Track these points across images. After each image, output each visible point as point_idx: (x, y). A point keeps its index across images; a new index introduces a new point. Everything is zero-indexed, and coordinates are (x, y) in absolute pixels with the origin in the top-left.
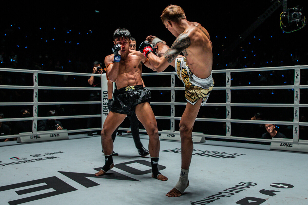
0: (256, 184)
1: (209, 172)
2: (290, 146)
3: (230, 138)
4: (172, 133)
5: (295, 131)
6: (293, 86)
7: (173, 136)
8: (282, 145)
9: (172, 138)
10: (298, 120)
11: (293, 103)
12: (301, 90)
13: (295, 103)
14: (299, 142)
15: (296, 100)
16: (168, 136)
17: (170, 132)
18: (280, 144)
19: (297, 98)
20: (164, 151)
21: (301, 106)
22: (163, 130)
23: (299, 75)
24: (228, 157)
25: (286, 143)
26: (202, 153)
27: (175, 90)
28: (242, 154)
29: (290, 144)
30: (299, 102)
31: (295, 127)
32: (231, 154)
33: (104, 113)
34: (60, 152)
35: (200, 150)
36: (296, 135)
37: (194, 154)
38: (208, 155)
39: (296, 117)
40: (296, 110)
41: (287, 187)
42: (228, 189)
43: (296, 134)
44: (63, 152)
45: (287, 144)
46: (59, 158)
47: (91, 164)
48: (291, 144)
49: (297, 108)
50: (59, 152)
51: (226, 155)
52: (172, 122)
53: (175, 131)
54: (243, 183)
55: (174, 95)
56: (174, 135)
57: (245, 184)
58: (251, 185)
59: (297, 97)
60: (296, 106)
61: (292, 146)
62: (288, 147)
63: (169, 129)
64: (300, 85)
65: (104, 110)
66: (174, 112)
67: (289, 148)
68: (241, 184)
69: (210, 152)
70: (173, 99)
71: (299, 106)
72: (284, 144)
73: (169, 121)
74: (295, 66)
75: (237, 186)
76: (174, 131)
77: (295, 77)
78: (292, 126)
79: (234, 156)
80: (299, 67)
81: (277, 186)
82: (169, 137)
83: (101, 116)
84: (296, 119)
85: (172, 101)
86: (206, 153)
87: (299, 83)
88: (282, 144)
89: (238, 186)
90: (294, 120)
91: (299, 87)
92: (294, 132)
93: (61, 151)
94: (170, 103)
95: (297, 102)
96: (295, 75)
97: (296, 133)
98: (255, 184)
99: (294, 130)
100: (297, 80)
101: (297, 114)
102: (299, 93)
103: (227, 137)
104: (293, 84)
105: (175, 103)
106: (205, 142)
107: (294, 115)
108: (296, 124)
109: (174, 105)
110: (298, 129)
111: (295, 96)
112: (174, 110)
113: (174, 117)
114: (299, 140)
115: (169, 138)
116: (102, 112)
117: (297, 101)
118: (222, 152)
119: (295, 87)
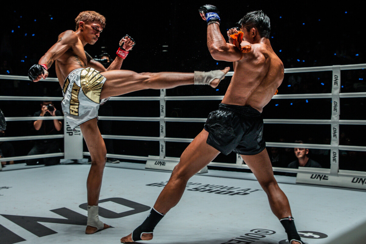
0: (274, 232)
1: (210, 214)
2: (325, 178)
3: (242, 167)
4: (162, 160)
5: (334, 157)
6: (330, 94)
7: (163, 164)
8: (313, 177)
9: (162, 167)
10: (337, 142)
11: (329, 118)
12: (342, 100)
13: (333, 118)
14: (339, 173)
15: (335, 114)
16: (156, 163)
17: (158, 159)
18: (310, 175)
19: (335, 111)
20: (149, 185)
21: (341, 122)
22: (149, 156)
23: (339, 78)
24: (237, 193)
25: (319, 174)
26: (202, 187)
27: (165, 100)
28: (258, 190)
29: (325, 176)
30: (338, 117)
31: (334, 152)
32: (242, 190)
33: (67, 133)
34: (5, 188)
35: (200, 184)
36: (335, 164)
37: (191, 189)
38: (210, 191)
39: (335, 138)
40: (334, 128)
41: (318, 236)
42: (234, 239)
43: (334, 162)
44: (9, 187)
45: (321, 176)
46: (3, 195)
47: (48, 203)
48: (327, 176)
49: (336, 126)
50: (3, 188)
51: (236, 191)
52: (162, 145)
53: (166, 157)
54: (256, 231)
55: (164, 107)
56: (165, 163)
57: (259, 231)
58: (268, 233)
59: (336, 109)
60: (334, 122)
61: (327, 179)
62: (322, 180)
63: (158, 154)
64: (340, 93)
65: (67, 128)
66: (164, 130)
67: (323, 182)
68: (253, 232)
69: (213, 186)
70: (162, 113)
71: (338, 122)
72: (316, 175)
73: (158, 143)
74: (334, 66)
75: (247, 234)
76: (164, 158)
77: (333, 82)
78: (329, 151)
79: (246, 192)
80: (340, 68)
81: (303, 235)
82: (157, 165)
83: (64, 136)
84: (334, 140)
85: (162, 115)
86: (207, 188)
87: (338, 90)
88: (313, 175)
89: (249, 235)
90: (332, 142)
91: (339, 95)
92: (332, 159)
93: (7, 186)
94: (159, 118)
95: (336, 117)
96: (334, 79)
97: (334, 160)
98: (272, 232)
99: (332, 155)
100: (336, 85)
101: (336, 133)
102: (338, 105)
103: (237, 166)
104: (330, 92)
105: (166, 118)
106: (207, 172)
107: (332, 135)
108: (335, 148)
109: (165, 122)
110: (337, 155)
111: (333, 108)
112: (164, 128)
113: (165, 137)
114: (340, 170)
115: (158, 167)
116: (65, 131)
117: (337, 115)
118: (230, 186)
119: (332, 95)
